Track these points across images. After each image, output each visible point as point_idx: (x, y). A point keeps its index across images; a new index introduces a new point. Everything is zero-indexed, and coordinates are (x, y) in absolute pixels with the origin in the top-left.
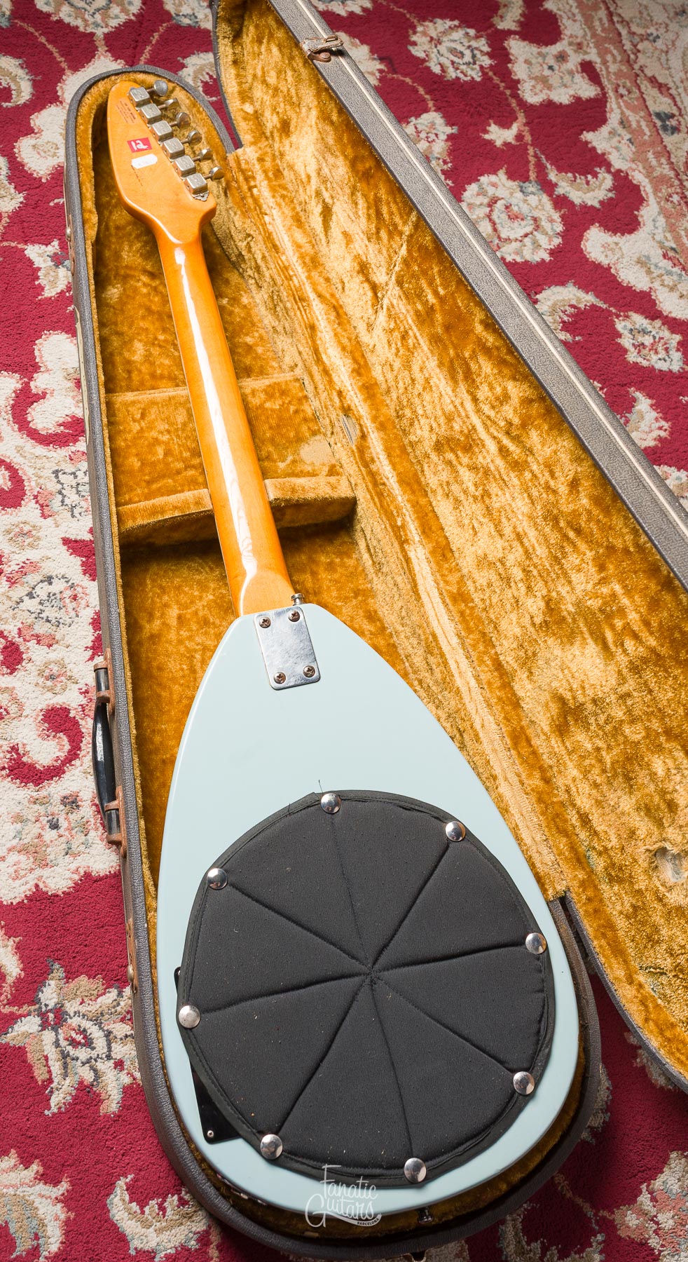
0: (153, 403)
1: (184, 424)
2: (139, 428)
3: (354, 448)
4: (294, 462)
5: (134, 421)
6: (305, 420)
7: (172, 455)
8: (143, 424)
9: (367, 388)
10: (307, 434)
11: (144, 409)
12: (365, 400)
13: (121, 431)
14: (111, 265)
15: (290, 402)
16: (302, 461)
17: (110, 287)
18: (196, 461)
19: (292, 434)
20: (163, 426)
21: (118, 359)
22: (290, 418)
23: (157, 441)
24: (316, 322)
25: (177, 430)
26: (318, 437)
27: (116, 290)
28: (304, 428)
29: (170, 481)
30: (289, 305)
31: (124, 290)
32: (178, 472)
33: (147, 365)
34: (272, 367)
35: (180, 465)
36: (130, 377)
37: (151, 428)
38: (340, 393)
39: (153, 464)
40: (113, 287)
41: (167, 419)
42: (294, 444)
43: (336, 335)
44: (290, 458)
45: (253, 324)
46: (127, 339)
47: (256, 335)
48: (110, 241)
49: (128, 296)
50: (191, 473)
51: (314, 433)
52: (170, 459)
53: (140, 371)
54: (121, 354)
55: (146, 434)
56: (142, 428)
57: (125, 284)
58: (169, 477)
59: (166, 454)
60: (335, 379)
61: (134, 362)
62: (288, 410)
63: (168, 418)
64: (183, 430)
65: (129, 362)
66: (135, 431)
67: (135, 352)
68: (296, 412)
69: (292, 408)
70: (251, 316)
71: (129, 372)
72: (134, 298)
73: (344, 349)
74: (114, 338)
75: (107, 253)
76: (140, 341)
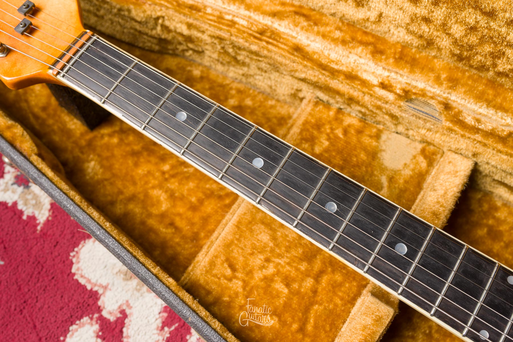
0: (228, 246)
1: (274, 238)
2: (240, 283)
3: (448, 124)
4: (391, 180)
5: (230, 280)
6: (360, 132)
7: (294, 280)
8: (239, 275)
9: (401, 58)
10: (374, 143)
11: (227, 260)
12: (412, 71)
13: (229, 303)
14: (69, 145)
15: (332, 129)
16: (396, 172)
17: (86, 165)
18: (317, 265)
19: (363, 156)
20: (258, 260)
21: (152, 222)
22: (347, 143)
23: (268, 280)
24: (294, 41)
25: (272, 251)
26: (384, 137)
27: (92, 163)
28: (366, 140)
29: (316, 307)
30: (254, 48)
31: (99, 156)
32: (315, 292)
33: (179, 203)
34: (272, 107)
35: (309, 283)
36: (177, 228)
37: (250, 273)
38: (383, 86)
39: (287, 305)
40: (89, 162)
41: (256, 250)
42: (375, 163)
43: (324, 36)
44: (384, 180)
45: (222, 86)
46: (141, 196)
47: (233, 92)
48: (49, 126)
49: (107, 158)
50: (325, 280)
51: (377, 136)
52: (295, 286)
53: (180, 215)
54: (150, 215)
55: (253, 283)
56: (244, 281)
57: (94, 150)
58: (312, 304)
59: (288, 285)
60: (365, 76)
61: (167, 211)
62: (337, 137)
63: (254, 247)
64: (277, 245)
65: (163, 216)
66: (240, 290)
67: (159, 202)
68: (346, 132)
69: (339, 133)
70: (214, 82)
71: (172, 224)
72: (113, 156)
73: (344, 42)
74: (131, 206)
75: (56, 138)
76: (153, 187)
